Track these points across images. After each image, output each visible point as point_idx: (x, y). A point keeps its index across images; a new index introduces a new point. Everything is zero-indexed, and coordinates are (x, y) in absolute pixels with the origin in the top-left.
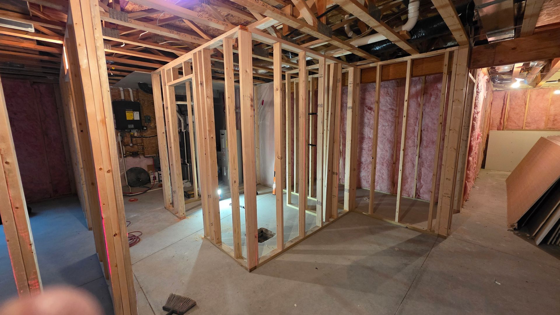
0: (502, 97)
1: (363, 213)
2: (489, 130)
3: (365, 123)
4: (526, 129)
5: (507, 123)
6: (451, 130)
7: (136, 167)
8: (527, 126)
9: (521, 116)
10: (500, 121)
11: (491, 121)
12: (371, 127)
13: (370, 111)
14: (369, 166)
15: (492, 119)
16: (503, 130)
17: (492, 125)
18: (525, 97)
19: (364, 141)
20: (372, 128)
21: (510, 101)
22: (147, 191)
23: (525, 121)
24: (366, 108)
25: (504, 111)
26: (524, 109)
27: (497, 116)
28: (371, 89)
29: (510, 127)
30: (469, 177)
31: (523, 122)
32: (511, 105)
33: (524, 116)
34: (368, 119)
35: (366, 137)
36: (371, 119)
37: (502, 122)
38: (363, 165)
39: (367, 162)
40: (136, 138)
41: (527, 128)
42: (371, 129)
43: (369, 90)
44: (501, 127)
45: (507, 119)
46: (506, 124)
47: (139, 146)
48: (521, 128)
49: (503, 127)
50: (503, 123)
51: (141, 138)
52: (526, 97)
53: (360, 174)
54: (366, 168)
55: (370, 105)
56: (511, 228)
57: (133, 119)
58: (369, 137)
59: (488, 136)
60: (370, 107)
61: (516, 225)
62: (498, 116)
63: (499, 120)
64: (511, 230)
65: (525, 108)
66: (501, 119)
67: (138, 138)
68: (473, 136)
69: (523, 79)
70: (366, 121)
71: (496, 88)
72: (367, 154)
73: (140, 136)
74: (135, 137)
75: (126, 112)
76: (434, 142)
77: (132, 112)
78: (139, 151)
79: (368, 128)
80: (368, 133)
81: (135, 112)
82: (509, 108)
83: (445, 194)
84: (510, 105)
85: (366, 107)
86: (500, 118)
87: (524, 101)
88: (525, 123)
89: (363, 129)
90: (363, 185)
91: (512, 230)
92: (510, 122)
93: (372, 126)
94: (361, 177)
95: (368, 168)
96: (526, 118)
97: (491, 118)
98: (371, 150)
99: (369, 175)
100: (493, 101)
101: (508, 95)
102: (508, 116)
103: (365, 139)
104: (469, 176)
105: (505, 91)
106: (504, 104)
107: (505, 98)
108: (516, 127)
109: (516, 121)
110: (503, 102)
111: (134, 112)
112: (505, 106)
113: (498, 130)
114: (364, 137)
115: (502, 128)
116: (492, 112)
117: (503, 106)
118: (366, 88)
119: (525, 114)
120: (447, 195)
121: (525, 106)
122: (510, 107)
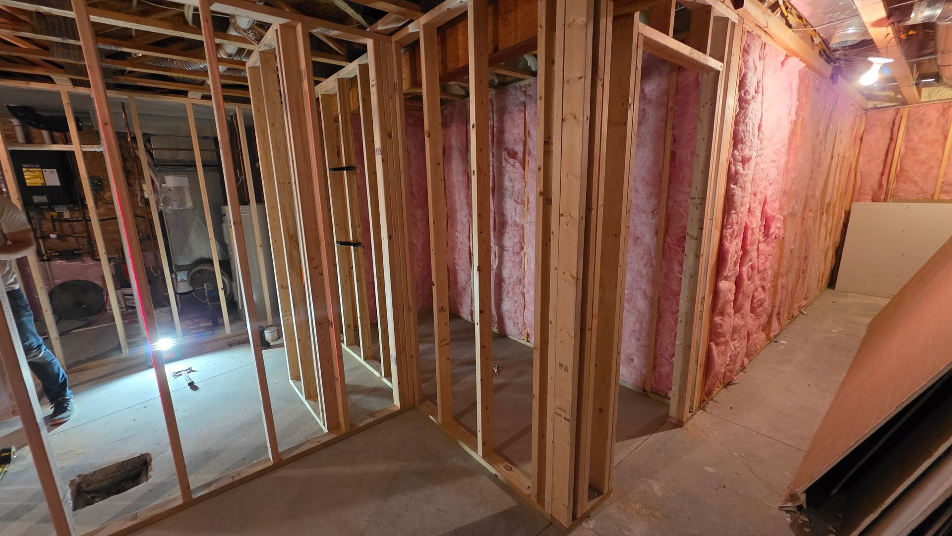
0: (888, 123)
1: (430, 417)
2: (852, 201)
3: (505, 190)
4: (941, 198)
5: (897, 184)
6: (562, 215)
7: (77, 281)
8: (945, 192)
9: (931, 168)
10: (880, 181)
11: (859, 179)
12: (516, 199)
13: (511, 161)
14: (516, 290)
15: (861, 176)
16: (885, 200)
17: (860, 188)
18: (944, 121)
19: (505, 232)
20: (519, 201)
21: (907, 131)
22: (72, 332)
23: (941, 180)
24: (505, 154)
25: (890, 157)
26: (940, 151)
27: (872, 169)
28: (513, 107)
29: (902, 194)
30: (719, 333)
31: (937, 181)
32: (908, 140)
33: (939, 167)
34: (511, 180)
35: (510, 221)
36: (515, 179)
37: (884, 183)
38: (505, 286)
39: (511, 280)
40: (71, 223)
41: (944, 197)
42: (517, 203)
43: (509, 108)
44: (881, 194)
45: (897, 176)
46: (893, 185)
47: (81, 238)
48: (928, 197)
49: (887, 194)
50: (887, 185)
51: (81, 222)
52: (947, 120)
53: (502, 306)
54: (510, 295)
55: (512, 146)
56: (790, 504)
57: (42, 184)
58: (515, 221)
59: (848, 214)
60: (513, 151)
61: (803, 497)
62: (876, 167)
63: (877, 177)
64: (788, 509)
65: (944, 148)
66: (882, 174)
67: (75, 223)
68: (732, 224)
69: (888, 58)
70: (507, 183)
71: (875, 102)
72: (512, 261)
73: (80, 219)
74: (67, 220)
75: (24, 169)
76: (638, 238)
77: (40, 169)
78: (81, 247)
79: (510, 200)
80: (511, 213)
81: (46, 170)
82: (902, 150)
83: (558, 408)
84: (905, 141)
85: (505, 150)
86: (881, 172)
87: (943, 130)
88: (939, 184)
89: (503, 202)
90: (508, 330)
91: (792, 509)
92: (904, 182)
93: (518, 197)
94: (504, 312)
95: (515, 294)
96: (945, 172)
97: (858, 174)
98: (518, 253)
99: (516, 310)
100: (865, 133)
101: (901, 117)
102: (899, 168)
103: (508, 226)
104: (720, 331)
105: (895, 107)
106: (891, 139)
107: (894, 124)
108: (918, 194)
109: (917, 179)
110: (888, 135)
111: (43, 170)
112: (893, 144)
113: (873, 201)
114: (507, 222)
115: (883, 197)
116: (861, 158)
117: (889, 145)
118: (505, 104)
119: (941, 161)
120: (563, 414)
121: (944, 143)
122: (906, 147)
